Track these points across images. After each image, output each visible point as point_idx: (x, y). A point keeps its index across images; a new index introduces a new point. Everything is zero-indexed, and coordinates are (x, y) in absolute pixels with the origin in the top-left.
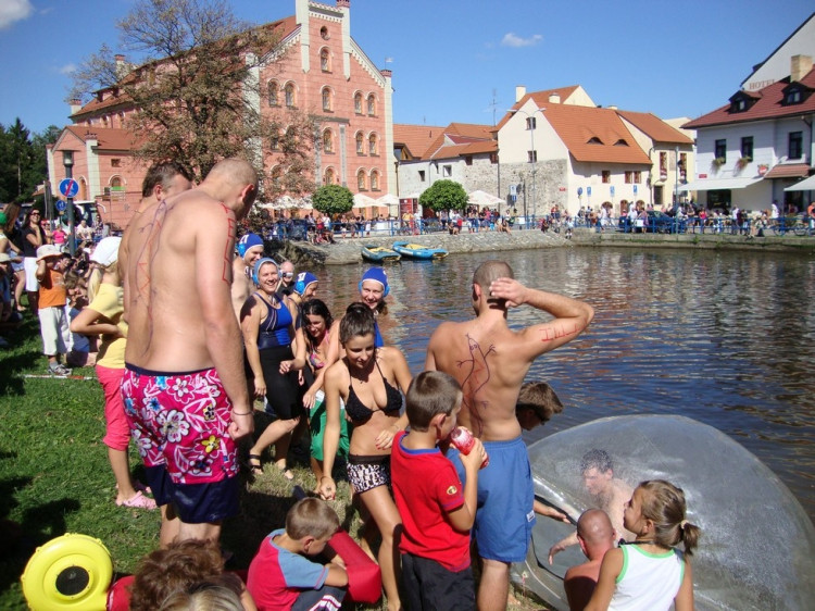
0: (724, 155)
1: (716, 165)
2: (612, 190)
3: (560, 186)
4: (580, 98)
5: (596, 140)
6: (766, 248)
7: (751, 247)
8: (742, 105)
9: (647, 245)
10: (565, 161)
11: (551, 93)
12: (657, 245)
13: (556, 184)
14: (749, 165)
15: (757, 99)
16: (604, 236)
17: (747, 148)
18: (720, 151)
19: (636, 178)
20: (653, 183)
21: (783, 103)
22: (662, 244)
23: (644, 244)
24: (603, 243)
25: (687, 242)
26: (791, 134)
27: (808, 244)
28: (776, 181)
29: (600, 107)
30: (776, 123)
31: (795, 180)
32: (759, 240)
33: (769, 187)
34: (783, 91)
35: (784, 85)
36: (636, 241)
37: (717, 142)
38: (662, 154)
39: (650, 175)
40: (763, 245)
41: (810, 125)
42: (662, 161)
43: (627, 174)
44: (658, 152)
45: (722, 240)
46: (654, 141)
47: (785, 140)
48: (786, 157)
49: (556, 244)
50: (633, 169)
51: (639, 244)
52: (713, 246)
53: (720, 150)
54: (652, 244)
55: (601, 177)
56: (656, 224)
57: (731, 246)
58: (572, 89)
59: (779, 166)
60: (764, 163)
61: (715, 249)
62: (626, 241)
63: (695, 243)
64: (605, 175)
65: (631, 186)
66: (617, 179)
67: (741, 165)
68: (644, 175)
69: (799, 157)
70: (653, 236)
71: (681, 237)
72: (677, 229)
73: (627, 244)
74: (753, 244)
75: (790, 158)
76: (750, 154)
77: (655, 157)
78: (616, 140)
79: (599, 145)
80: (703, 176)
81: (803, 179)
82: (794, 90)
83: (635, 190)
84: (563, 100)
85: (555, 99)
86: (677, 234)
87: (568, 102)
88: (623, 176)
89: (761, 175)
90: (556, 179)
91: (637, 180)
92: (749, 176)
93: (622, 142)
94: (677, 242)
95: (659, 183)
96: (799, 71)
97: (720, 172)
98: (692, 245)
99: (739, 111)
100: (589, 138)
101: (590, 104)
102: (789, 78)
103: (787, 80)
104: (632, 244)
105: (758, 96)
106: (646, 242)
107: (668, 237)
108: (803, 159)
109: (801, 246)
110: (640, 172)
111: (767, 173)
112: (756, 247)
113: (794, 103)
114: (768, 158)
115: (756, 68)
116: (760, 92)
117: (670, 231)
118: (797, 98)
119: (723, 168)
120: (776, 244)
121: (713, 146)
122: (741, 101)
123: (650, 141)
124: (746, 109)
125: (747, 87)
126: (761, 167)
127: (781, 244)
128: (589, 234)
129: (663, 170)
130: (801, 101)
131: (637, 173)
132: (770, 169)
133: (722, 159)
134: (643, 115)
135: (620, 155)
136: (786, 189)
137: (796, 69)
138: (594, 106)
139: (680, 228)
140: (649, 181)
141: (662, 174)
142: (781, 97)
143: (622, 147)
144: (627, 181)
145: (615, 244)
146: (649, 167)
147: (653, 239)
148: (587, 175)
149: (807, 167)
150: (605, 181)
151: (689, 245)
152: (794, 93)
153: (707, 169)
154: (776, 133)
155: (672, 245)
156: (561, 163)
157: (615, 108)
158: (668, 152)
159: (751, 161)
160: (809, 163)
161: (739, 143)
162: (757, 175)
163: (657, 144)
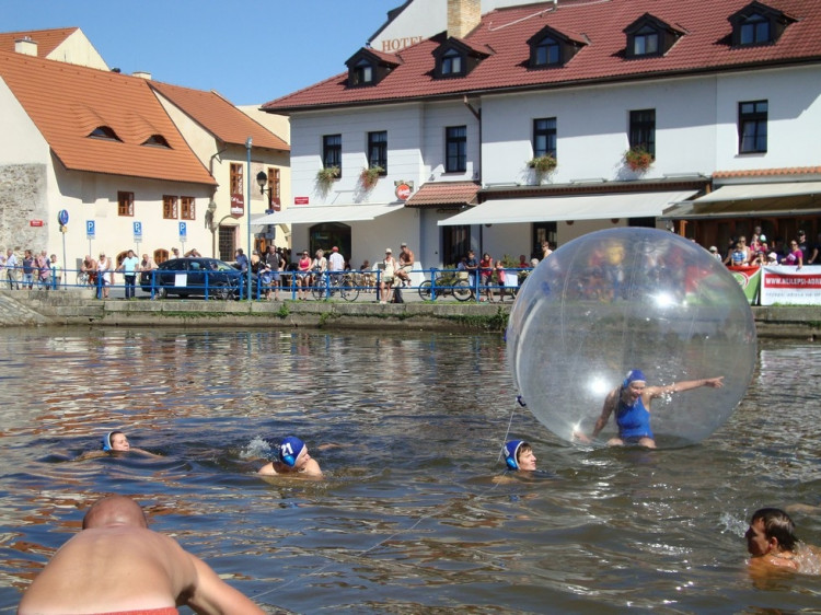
0: (338, 163)
1: (325, 180)
2: (137, 229)
3: (32, 217)
4: (77, 50)
5: (107, 132)
6: (406, 322)
7: (382, 322)
8: (368, 75)
9: (194, 321)
10: (43, 168)
11: (19, 37)
12: (213, 320)
13: (23, 213)
14: (381, 181)
15: (394, 66)
16: (112, 305)
17: (377, 150)
18: (331, 155)
19: (185, 209)
20: (217, 220)
21: (435, 74)
22: (222, 320)
23: (188, 320)
24: (107, 319)
25: (269, 315)
26: (449, 130)
27: (477, 313)
28: (426, 210)
29: (117, 71)
30: (425, 108)
31: (456, 208)
32: (395, 309)
33: (414, 220)
34: (434, 53)
35: (436, 45)
36: (173, 314)
37: (326, 138)
38: (233, 167)
39: (212, 206)
40: (402, 318)
41: (479, 116)
42: (235, 181)
43: (168, 201)
44: (227, 163)
45: (330, 309)
46: (219, 141)
47: (439, 141)
48: (441, 168)
49: (12, 320)
50: (179, 193)
51: (177, 320)
52: (315, 321)
53: (331, 152)
54: (202, 320)
55: (116, 205)
56: (211, 282)
57: (346, 320)
58: (63, 34)
59: (431, 184)
60: (406, 180)
61: (319, 327)
62: (154, 314)
63: (283, 316)
64: (125, 201)
65: (173, 225)
66: (148, 210)
67: (368, 180)
68: (201, 205)
69: (462, 170)
70: (205, 305)
71: (257, 307)
72: (250, 293)
73: (155, 320)
74: (384, 317)
75: (449, 171)
76: (383, 161)
77: (222, 173)
78: (147, 135)
79: (112, 143)
80: (301, 201)
81: (470, 207)
82: (451, 52)
83: (183, 232)
84: (44, 51)
85: (28, 49)
86: (250, 300)
87: (55, 55)
88: (160, 203)
89: (402, 199)
90: (24, 203)
91: (187, 213)
92: (381, 201)
93: (159, 140)
94: (250, 314)
95: (230, 222)
96: (459, 23)
97: (331, 193)
98: (278, 321)
99: (363, 84)
100: (92, 128)
101: (96, 62)
102: (445, 33)
103: (441, 38)
104: (164, 320)
105: (396, 61)
106: (192, 315)
107: (232, 306)
108: (469, 175)
109: (463, 318)
110: (192, 199)
111: (411, 196)
112: (389, 322)
113: (451, 75)
114: (413, 168)
115: (393, 15)
116: (398, 55)
117: (236, 295)
118: (456, 66)
119: (336, 185)
120: (422, 315)
121: (319, 146)
122: (366, 66)
123: (213, 140)
124: (374, 82)
125: (377, 46)
126: (400, 185)
127: (431, 315)
128: (81, 301)
129: (237, 199)
130: (463, 73)
131: (187, 201)
132: (416, 189)
133: (334, 170)
134: (200, 94)
135: (154, 164)
136: (441, 223)
137: (455, 19)
138: (106, 68)
139: (255, 290)
140: (210, 217)
141: (234, 205)
142: (431, 64)
143: (158, 150)
144: (168, 214)
145: (132, 319)
146: (210, 189)
147: (205, 309)
148: (88, 198)
149: (475, 189)
150: (123, 211)
151: (271, 321)
152: (451, 58)
153: (309, 188)
154: (424, 127)
155: (240, 320)
156: (34, 172)
157: (148, 77)
158: (245, 164)
159: (383, 174)
160: (478, 182)
161: (363, 141)
162: (395, 199)
163: (226, 148)
